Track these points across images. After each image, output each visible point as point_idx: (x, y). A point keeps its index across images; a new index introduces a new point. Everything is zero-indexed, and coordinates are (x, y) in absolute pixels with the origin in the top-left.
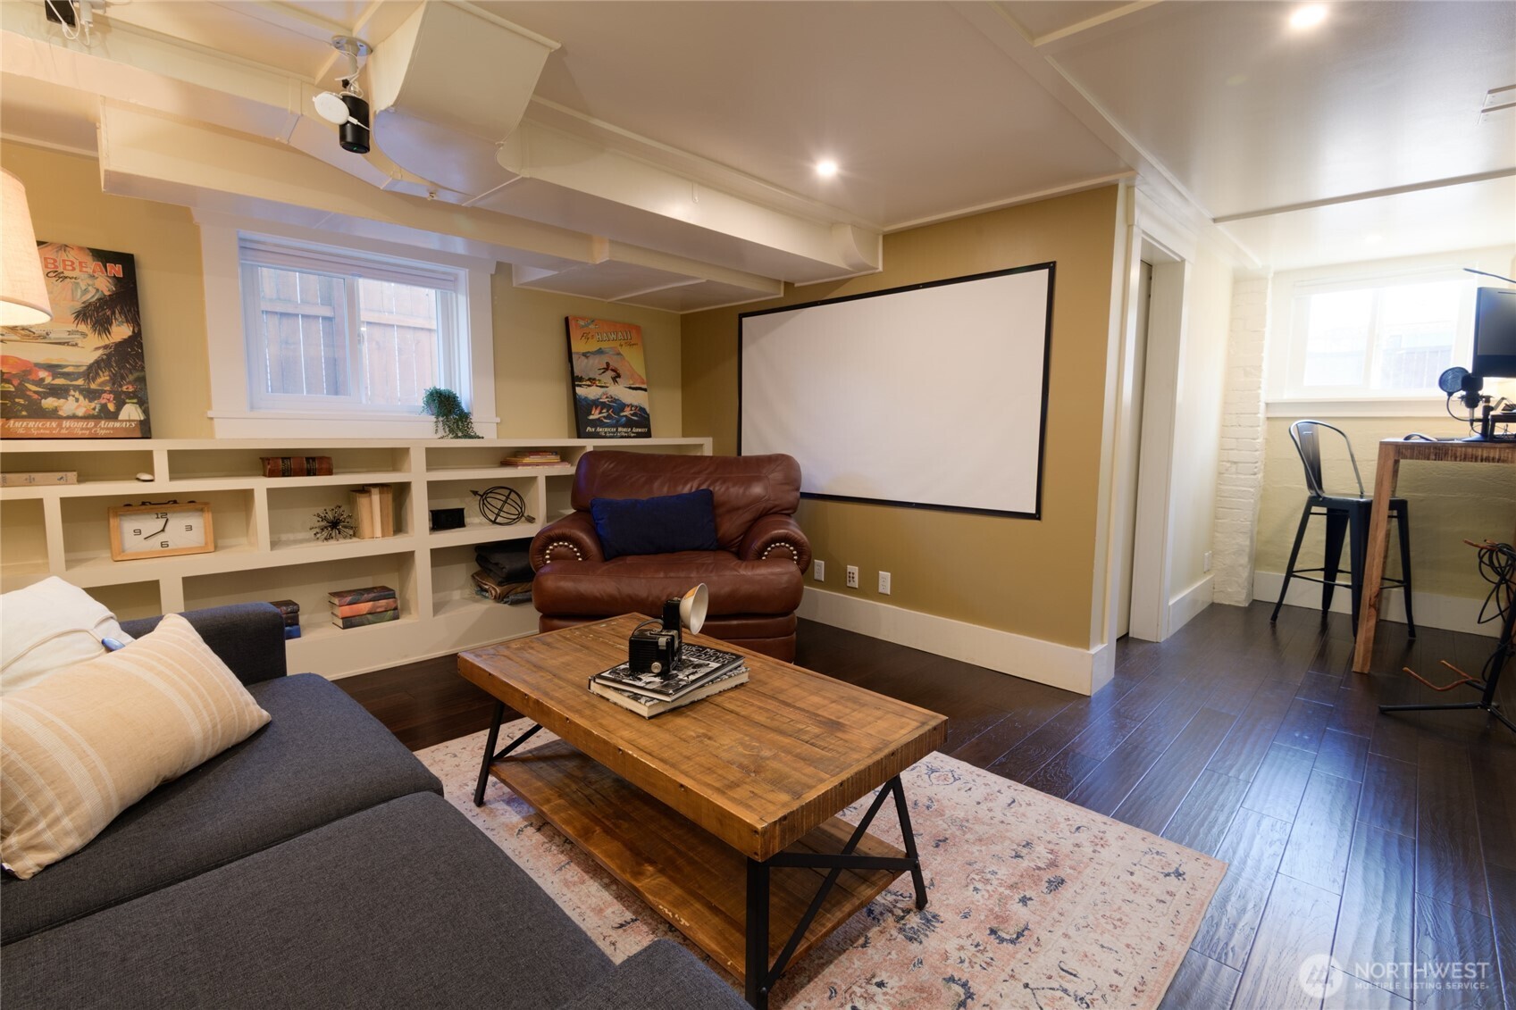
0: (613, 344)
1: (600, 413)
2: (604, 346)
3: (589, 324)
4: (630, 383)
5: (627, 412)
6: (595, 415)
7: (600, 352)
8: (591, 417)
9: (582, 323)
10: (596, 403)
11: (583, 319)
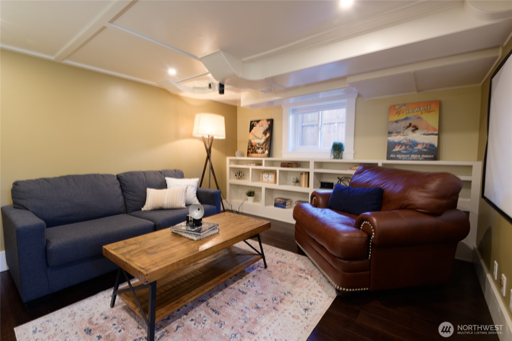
0: (415, 114)
1: (401, 147)
2: (409, 115)
3: (401, 107)
4: (425, 132)
5: (419, 147)
6: (397, 149)
7: (406, 119)
8: (394, 150)
9: (397, 107)
10: (399, 144)
11: (398, 105)
